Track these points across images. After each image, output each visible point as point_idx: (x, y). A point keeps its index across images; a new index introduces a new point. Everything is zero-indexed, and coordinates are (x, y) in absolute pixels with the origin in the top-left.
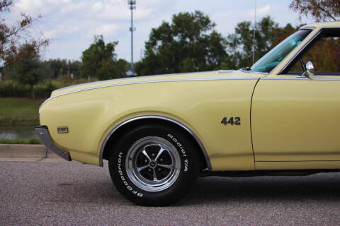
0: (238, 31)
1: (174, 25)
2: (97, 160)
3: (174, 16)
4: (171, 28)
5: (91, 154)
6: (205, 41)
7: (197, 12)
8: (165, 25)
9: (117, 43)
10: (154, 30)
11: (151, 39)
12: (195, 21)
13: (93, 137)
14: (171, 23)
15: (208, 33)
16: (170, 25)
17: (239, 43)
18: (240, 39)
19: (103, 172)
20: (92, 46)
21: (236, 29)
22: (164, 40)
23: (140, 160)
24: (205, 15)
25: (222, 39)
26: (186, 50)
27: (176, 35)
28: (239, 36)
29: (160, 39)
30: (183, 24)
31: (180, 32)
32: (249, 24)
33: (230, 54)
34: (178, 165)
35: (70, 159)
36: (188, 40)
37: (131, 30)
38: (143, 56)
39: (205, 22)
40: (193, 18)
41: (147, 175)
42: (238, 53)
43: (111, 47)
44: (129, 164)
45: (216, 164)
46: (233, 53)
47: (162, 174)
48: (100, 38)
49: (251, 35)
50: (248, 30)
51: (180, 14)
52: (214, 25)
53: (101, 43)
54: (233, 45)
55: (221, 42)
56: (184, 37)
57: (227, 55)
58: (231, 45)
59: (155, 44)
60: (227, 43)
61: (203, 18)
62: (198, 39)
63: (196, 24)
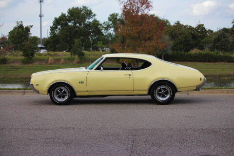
0: (110, 20)
1: (69, 15)
2: (46, 93)
3: (69, 9)
4: (67, 18)
5: (44, 91)
6: (89, 26)
7: (84, 7)
8: (63, 15)
9: (32, 26)
10: (56, 18)
11: (54, 24)
12: (83, 13)
13: (45, 87)
14: (67, 14)
15: (91, 20)
16: (66, 15)
17: (110, 27)
18: (111, 24)
19: (48, 97)
20: (15, 29)
21: (109, 18)
22: (62, 25)
23: (58, 93)
24: (89, 9)
25: (100, 25)
26: (76, 32)
27: (70, 22)
28: (111, 22)
29: (60, 25)
30: (75, 15)
31: (73, 20)
32: (117, 15)
33: (105, 34)
34: (68, 94)
35: (39, 93)
36: (78, 25)
37: (41, 16)
38: (49, 36)
39: (89, 13)
40: (81, 11)
41: (60, 97)
42: (110, 33)
43: (28, 29)
44: (55, 94)
45: (78, 94)
46: (106, 34)
47: (64, 97)
48: (20, 23)
49: (118, 22)
50: (116, 19)
51: (73, 8)
52: (95, 15)
53: (21, 26)
54: (107, 28)
55: (99, 26)
56: (75, 23)
57: (103, 35)
58: (106, 28)
59: (56, 28)
60: (103, 27)
61: (88, 10)
62: (84, 24)
63: (83, 15)
